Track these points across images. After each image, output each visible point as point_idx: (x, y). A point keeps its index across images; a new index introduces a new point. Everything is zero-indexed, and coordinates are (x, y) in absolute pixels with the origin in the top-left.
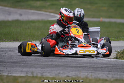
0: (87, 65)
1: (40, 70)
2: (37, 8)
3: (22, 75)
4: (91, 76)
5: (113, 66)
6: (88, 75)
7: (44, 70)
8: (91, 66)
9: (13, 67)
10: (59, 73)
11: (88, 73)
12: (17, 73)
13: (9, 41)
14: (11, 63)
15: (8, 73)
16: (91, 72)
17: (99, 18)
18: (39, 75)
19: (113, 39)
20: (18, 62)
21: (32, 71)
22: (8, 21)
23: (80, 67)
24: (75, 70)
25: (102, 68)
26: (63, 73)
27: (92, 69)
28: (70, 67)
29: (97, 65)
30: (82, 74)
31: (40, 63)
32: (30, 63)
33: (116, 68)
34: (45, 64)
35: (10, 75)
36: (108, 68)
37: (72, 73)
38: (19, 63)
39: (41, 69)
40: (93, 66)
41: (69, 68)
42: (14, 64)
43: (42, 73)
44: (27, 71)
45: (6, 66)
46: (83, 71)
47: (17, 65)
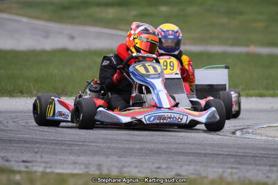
0: (222, 149)
1: (116, 161)
3: (76, 171)
4: (231, 174)
6: (224, 172)
7: (126, 162)
8: (232, 153)
9: (56, 154)
10: (159, 168)
11: (223, 168)
12: (65, 166)
14: (52, 144)
15: (46, 167)
16: (230, 165)
17: (247, 45)
18: (115, 172)
20: (68, 142)
21: (98, 163)
22: (43, 52)
23: (205, 155)
24: (195, 162)
25: (254, 157)
26: (168, 168)
27: (232, 160)
28: (182, 154)
29: (243, 151)
30: (210, 169)
31: (115, 145)
32: (93, 144)
34: (127, 146)
35: (48, 170)
36: (269, 158)
37: (187, 167)
38: (70, 145)
39: (119, 159)
40: (234, 154)
41: (182, 158)
42: (57, 147)
43: (122, 168)
44: (87, 162)
45: (41, 150)
46: (213, 164)
47: (64, 149)
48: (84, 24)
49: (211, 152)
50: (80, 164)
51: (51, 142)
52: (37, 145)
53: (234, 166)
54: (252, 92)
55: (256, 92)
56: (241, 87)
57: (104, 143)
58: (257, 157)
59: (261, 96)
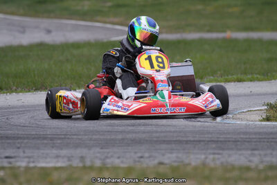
0: (203, 136)
1: (99, 153)
3: (59, 165)
4: (214, 160)
5: (260, 137)
6: (206, 158)
7: (108, 153)
8: (213, 139)
9: (38, 149)
10: (142, 157)
11: (205, 154)
12: (48, 160)
13: (26, 92)
14: (34, 138)
15: (29, 162)
16: (212, 151)
17: (224, 31)
18: (98, 163)
19: (257, 78)
20: (49, 136)
21: (80, 155)
22: (20, 47)
23: (187, 142)
24: (177, 149)
25: (236, 141)
27: (214, 146)
28: (164, 142)
29: (225, 136)
30: (192, 156)
31: (97, 137)
32: (75, 137)
33: (268, 142)
34: (109, 137)
35: (32, 165)
36: (251, 142)
37: (169, 155)
38: (52, 139)
39: (102, 150)
40: (216, 139)
41: (164, 146)
42: (39, 141)
43: (104, 160)
44: (69, 155)
45: (23, 145)
46: (195, 151)
47: (46, 144)
48: (61, 17)
49: (192, 139)
50: (63, 157)
51: (33, 136)
52: (19, 141)
53: (216, 151)
54: (230, 77)
55: (235, 77)
56: (219, 73)
57: (86, 135)
58: (238, 141)
59: (239, 81)
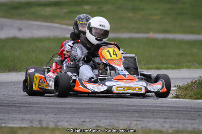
1: (53, 117)
2: (46, 18)
3: (23, 125)
4: (136, 125)
5: (171, 109)
6: (131, 124)
7: (60, 118)
10: (84, 122)
11: (130, 121)
12: (16, 122)
13: (2, 72)
14: (6, 106)
15: (1, 123)
16: (135, 119)
18: (52, 125)
19: (171, 67)
20: (17, 105)
21: (39, 119)
23: (118, 111)
24: (110, 117)
25: (153, 112)
26: (90, 121)
27: (137, 115)
28: (101, 111)
29: (145, 108)
30: (121, 122)
31: (52, 106)
32: (36, 106)
33: (176, 113)
34: (61, 107)
35: (3, 125)
36: (164, 113)
37: (105, 121)
38: (19, 107)
39: (55, 116)
40: (139, 110)
41: (100, 114)
42: (10, 108)
43: (57, 122)
44: (31, 119)
46: (123, 118)
47: (15, 110)
48: (29, 19)
50: (27, 120)
51: (5, 104)
53: (138, 119)
54: (151, 66)
55: (154, 65)
56: (143, 62)
57: (44, 104)
58: (155, 112)
59: (158, 68)
